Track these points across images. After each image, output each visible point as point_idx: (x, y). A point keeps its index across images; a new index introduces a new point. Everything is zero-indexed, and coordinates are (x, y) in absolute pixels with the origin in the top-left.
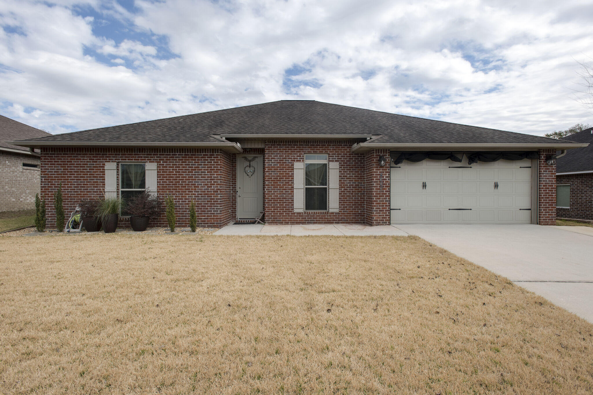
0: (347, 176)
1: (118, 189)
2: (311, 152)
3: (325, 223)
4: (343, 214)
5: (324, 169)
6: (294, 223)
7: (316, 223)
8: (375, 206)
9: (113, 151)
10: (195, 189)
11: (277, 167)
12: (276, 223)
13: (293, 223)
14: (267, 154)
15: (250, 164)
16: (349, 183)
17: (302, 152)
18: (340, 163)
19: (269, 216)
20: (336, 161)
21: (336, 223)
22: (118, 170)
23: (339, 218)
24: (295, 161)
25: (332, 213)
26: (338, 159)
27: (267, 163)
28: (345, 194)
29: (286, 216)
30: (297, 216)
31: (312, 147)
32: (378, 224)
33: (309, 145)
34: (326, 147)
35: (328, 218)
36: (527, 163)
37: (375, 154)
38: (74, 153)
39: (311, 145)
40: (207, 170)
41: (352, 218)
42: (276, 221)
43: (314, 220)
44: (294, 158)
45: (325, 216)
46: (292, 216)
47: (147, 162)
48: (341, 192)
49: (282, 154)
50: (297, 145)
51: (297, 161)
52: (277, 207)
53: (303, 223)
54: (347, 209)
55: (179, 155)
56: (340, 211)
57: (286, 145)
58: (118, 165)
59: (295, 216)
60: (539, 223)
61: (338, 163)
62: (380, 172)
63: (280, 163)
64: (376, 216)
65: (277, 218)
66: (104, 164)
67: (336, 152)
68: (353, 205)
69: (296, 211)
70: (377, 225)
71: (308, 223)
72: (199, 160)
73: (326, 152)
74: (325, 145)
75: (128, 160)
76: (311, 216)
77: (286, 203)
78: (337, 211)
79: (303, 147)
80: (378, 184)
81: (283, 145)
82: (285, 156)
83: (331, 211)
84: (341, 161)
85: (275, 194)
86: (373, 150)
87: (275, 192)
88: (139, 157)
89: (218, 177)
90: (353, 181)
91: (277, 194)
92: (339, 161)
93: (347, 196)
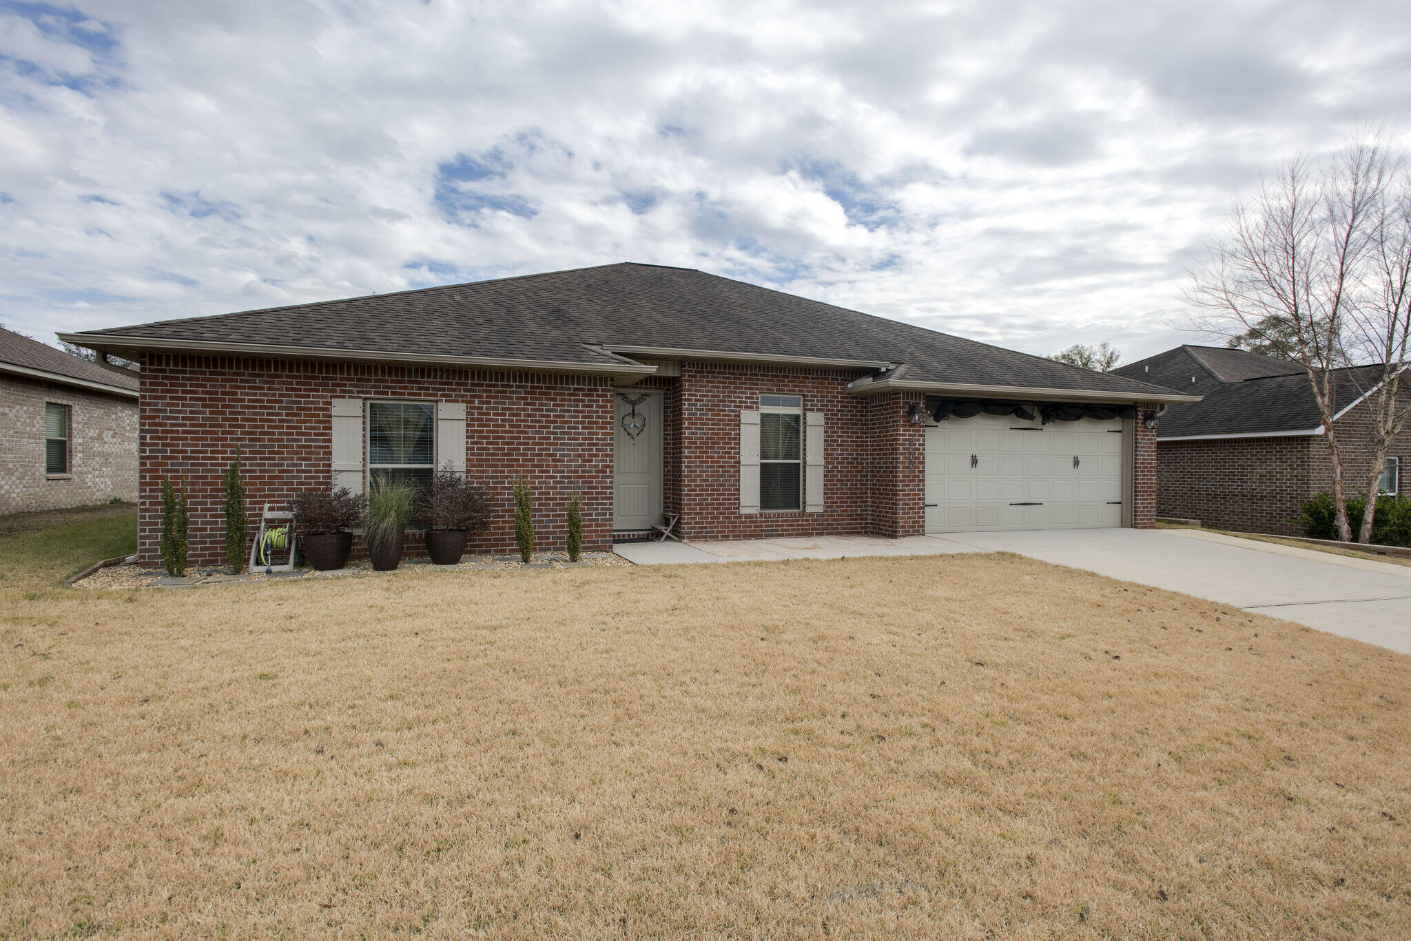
0: (837, 441)
1: (364, 465)
2: (772, 390)
3: (799, 535)
4: (831, 516)
5: (794, 426)
6: (739, 536)
7: (782, 535)
8: (901, 500)
9: (352, 371)
10: (556, 466)
11: (707, 419)
12: (704, 537)
13: (737, 537)
14: (687, 390)
15: (633, 411)
16: (840, 454)
17: (757, 389)
18: (825, 415)
19: (691, 523)
20: (818, 410)
21: (817, 534)
22: (364, 417)
23: (823, 525)
24: (741, 407)
25: (811, 515)
26: (822, 405)
27: (687, 409)
28: (834, 476)
29: (725, 522)
30: (746, 522)
31: (774, 381)
32: (906, 534)
33: (767, 376)
34: (801, 382)
35: (803, 525)
36: (1116, 424)
37: (902, 401)
38: (242, 371)
39: (773, 376)
40: (583, 422)
41: (847, 524)
42: (704, 534)
43: (778, 530)
44: (740, 402)
45: (798, 521)
46: (736, 522)
47: (441, 401)
48: (828, 472)
49: (718, 392)
50: (747, 375)
51: (746, 407)
52: (707, 504)
53: (758, 537)
54: (837, 507)
55: (517, 387)
56: (825, 511)
57: (725, 373)
58: (364, 405)
59: (742, 522)
60: (1135, 526)
61: (822, 414)
62: (910, 435)
63: (714, 410)
64: (902, 518)
65: (706, 528)
66: (330, 403)
67: (818, 392)
68: (847, 498)
69: (743, 511)
70: (904, 536)
71: (766, 535)
72: (563, 400)
73: (800, 391)
74: (798, 377)
75: (393, 393)
76: (772, 521)
77: (724, 495)
78: (820, 510)
79: (758, 380)
80: (906, 458)
81: (718, 373)
82: (724, 397)
83: (809, 510)
84: (828, 410)
85: (702, 476)
86: (899, 394)
87: (703, 471)
88: (420, 389)
89: (605, 439)
90: (847, 450)
91: (707, 476)
92: (823, 410)
93: (837, 480)
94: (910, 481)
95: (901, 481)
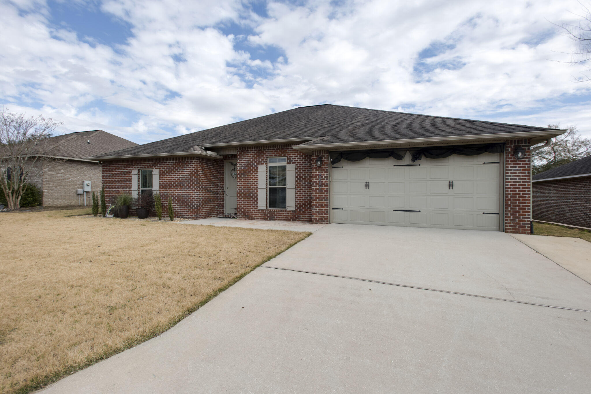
0: (302, 177)
1: (139, 189)
2: (272, 155)
3: (284, 220)
4: (300, 212)
5: (283, 170)
6: (259, 218)
7: (276, 220)
8: (314, 205)
9: (136, 161)
11: (246, 170)
12: (245, 218)
13: (258, 219)
14: (239, 159)
15: (235, 168)
16: (304, 183)
17: (265, 156)
18: (296, 165)
19: (240, 212)
20: (293, 163)
21: (293, 220)
22: (139, 175)
23: (296, 216)
24: (259, 164)
25: (290, 211)
26: (295, 161)
27: (239, 166)
28: (301, 193)
29: (253, 212)
30: (261, 213)
31: (273, 151)
32: (317, 222)
33: (270, 150)
34: (285, 151)
35: (286, 216)
37: (314, 155)
38: (117, 163)
39: (272, 149)
40: (189, 173)
41: (307, 216)
42: (245, 217)
43: (275, 217)
44: (259, 162)
45: (284, 214)
46: (257, 213)
47: (153, 169)
48: (298, 191)
49: (250, 158)
50: (261, 150)
51: (261, 164)
52: (246, 204)
53: (266, 219)
54: (303, 208)
55: (172, 162)
56: (296, 210)
57: (252, 151)
58: (139, 171)
59: (259, 213)
60: (505, 231)
61: (294, 165)
62: (319, 172)
63: (248, 166)
64: (315, 214)
65: (245, 214)
66: (131, 171)
67: (293, 155)
68: (308, 204)
69: (259, 208)
71: (270, 219)
73: (284, 155)
74: (284, 149)
75: (144, 167)
76: (272, 213)
77: (252, 201)
78: (294, 209)
79: (266, 152)
80: (317, 184)
81: (250, 151)
82: (252, 160)
83: (288, 209)
84: (298, 163)
85: (244, 193)
86: (313, 152)
87: (244, 191)
88: (149, 165)
90: (308, 181)
91: (246, 193)
92: (295, 163)
93: (303, 195)
94: (319, 196)
95: (314, 196)
